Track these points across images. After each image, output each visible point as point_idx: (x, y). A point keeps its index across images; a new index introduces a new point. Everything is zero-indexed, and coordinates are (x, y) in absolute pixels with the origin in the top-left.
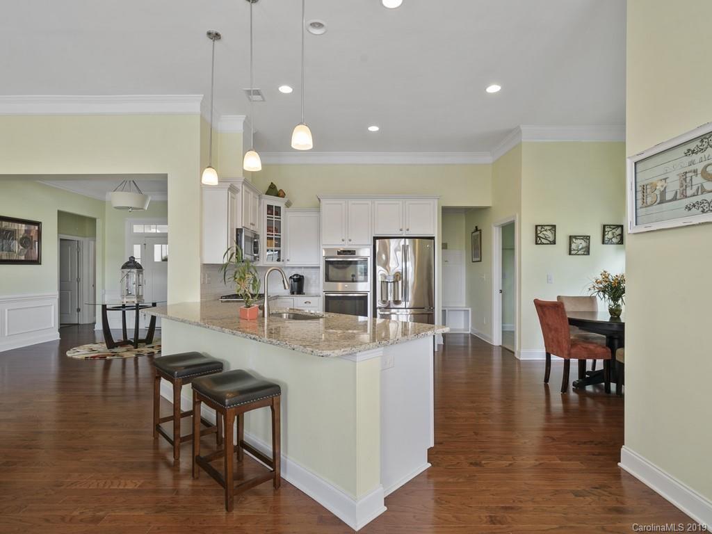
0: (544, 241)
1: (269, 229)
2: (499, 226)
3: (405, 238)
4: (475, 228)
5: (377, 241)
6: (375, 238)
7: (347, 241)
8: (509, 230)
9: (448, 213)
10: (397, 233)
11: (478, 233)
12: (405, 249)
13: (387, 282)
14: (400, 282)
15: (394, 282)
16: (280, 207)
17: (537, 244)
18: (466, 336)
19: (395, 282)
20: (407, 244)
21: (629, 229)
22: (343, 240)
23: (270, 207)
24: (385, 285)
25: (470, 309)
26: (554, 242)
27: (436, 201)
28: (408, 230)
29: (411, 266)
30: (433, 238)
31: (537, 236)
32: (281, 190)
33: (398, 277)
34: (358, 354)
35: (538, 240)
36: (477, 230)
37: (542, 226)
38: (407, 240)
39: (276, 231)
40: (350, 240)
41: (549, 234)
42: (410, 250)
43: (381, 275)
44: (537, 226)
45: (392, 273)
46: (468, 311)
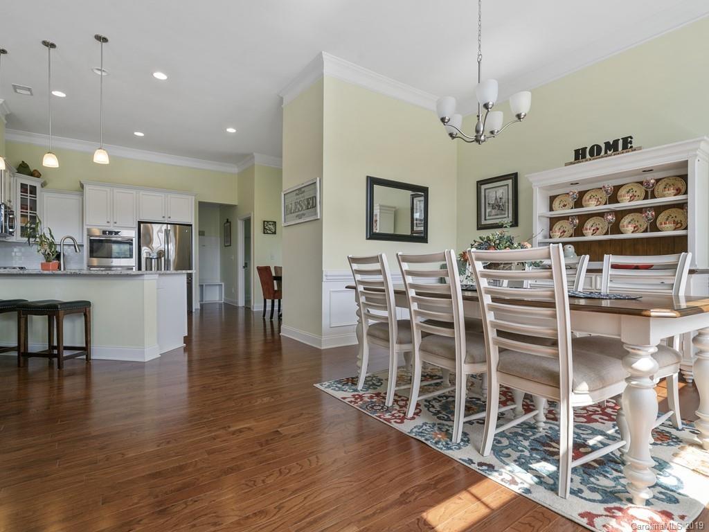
0: (269, 232)
1: (24, 207)
2: (243, 220)
3: (167, 224)
4: (226, 221)
5: (142, 225)
6: (140, 223)
7: (112, 223)
8: (248, 223)
9: (204, 207)
10: (160, 219)
11: (229, 224)
12: (167, 232)
13: (151, 259)
14: (163, 258)
15: (157, 258)
16: (35, 187)
17: (264, 233)
18: (221, 304)
19: (159, 258)
20: (169, 228)
21: (281, 223)
22: (108, 222)
23: (24, 187)
24: (149, 261)
25: (223, 283)
26: (275, 233)
27: (193, 197)
28: (170, 217)
29: (172, 248)
30: (191, 225)
31: (264, 228)
32: (35, 170)
33: (161, 254)
34: (145, 276)
35: (265, 231)
36: (228, 222)
37: (268, 222)
38: (169, 226)
39: (31, 209)
40: (115, 223)
41: (271, 227)
42: (172, 233)
43: (146, 253)
44: (264, 222)
45: (156, 251)
46: (221, 285)
